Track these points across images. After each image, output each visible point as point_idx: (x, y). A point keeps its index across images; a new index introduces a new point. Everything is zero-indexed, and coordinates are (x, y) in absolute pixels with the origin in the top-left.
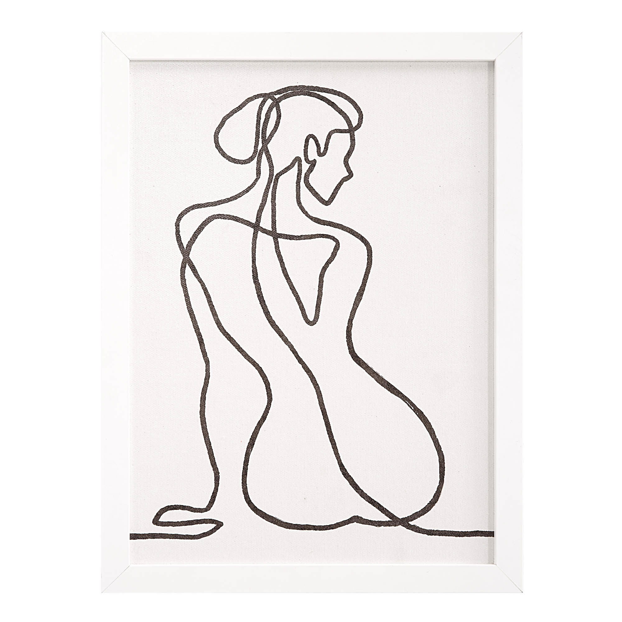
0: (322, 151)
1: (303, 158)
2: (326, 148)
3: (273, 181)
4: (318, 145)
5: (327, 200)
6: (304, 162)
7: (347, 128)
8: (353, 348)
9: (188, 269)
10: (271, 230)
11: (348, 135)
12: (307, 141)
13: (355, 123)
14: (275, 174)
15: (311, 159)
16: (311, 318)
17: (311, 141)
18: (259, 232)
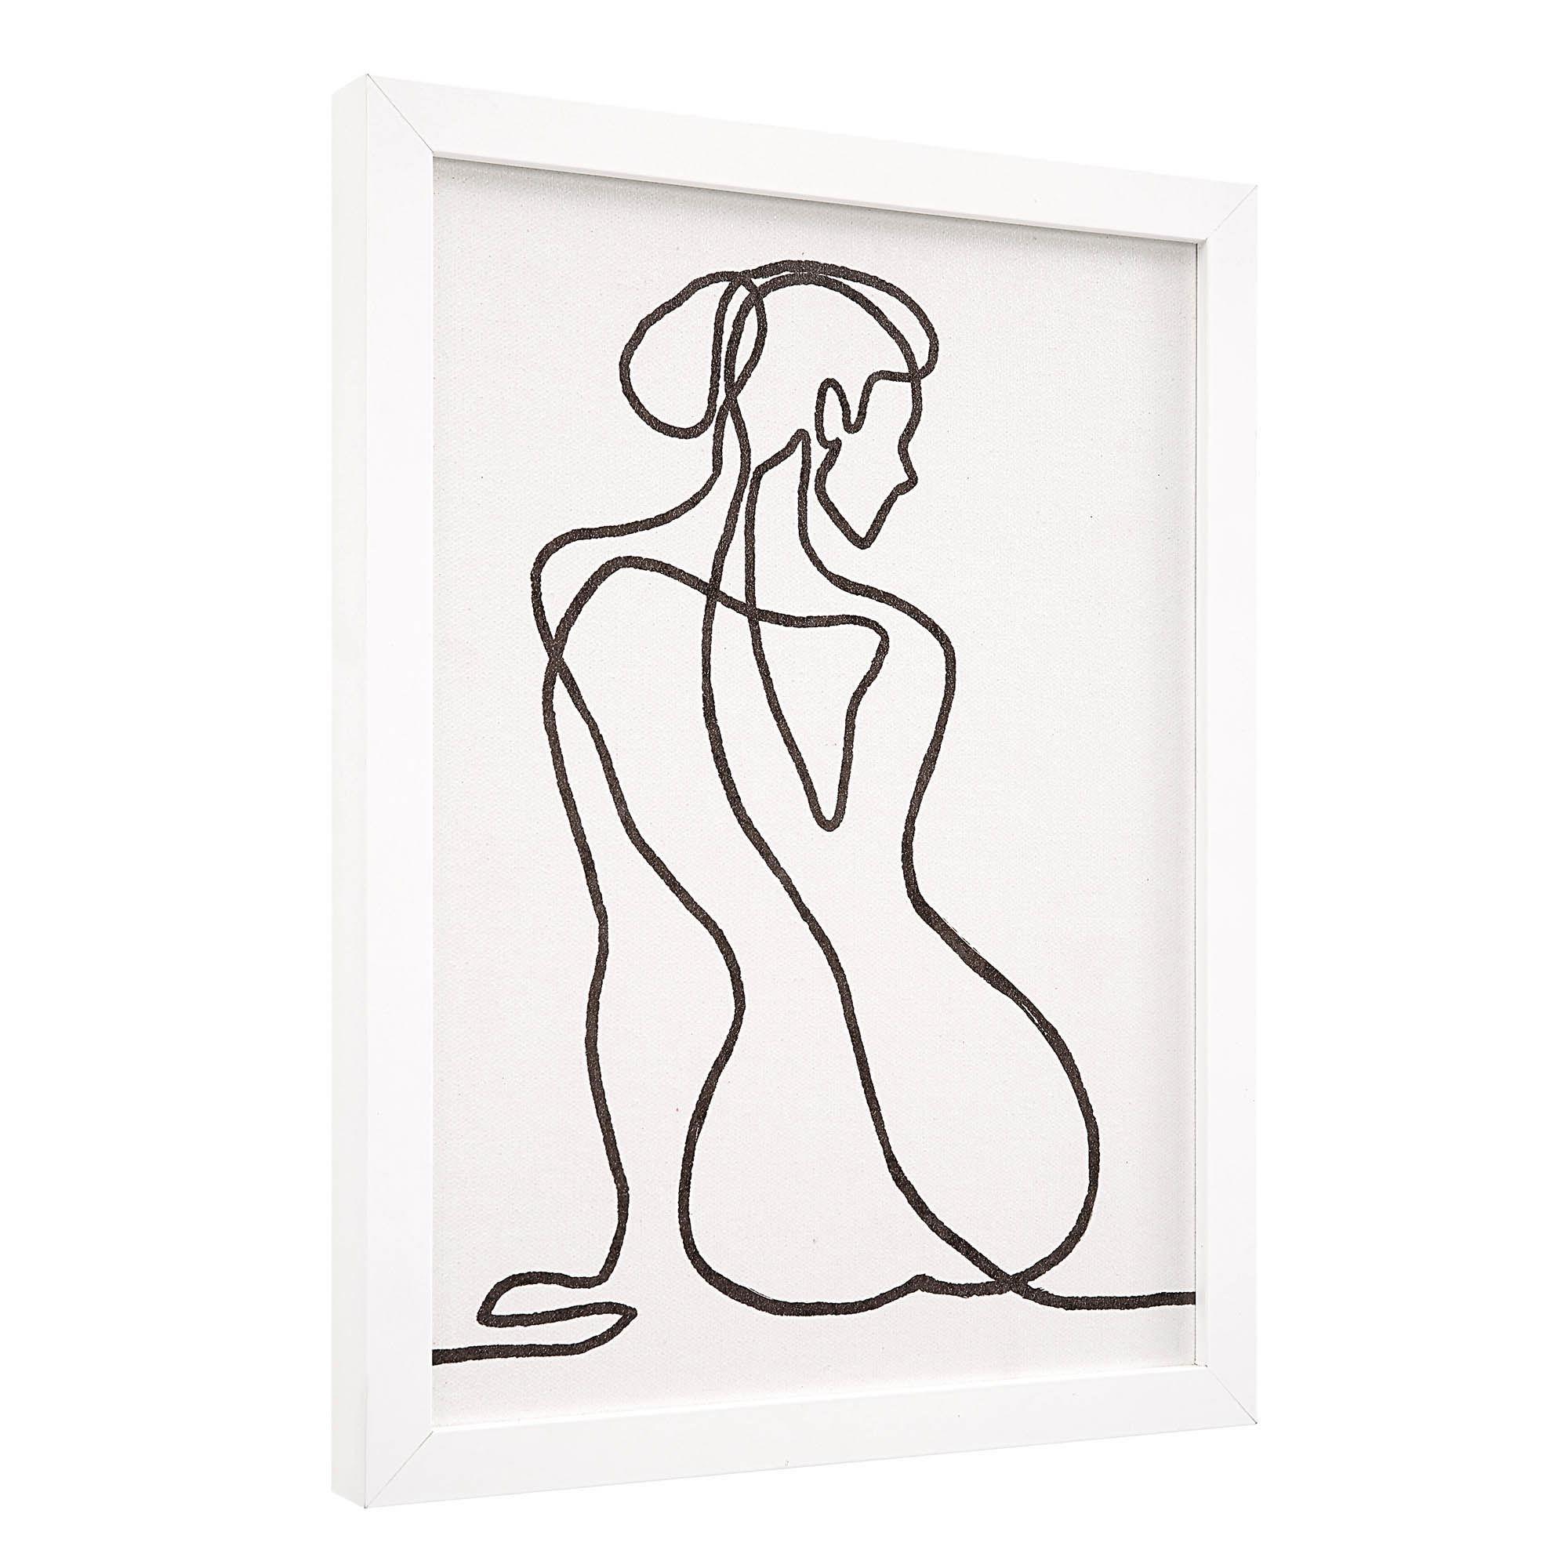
0: (853, 421)
1: (813, 434)
2: (862, 414)
3: (749, 483)
4: (845, 406)
5: (863, 535)
6: (815, 444)
7: (905, 369)
8: (916, 883)
9: (560, 687)
10: (743, 600)
11: (907, 386)
12: (822, 395)
13: (921, 361)
14: (753, 468)
15: (830, 437)
16: (829, 813)
17: (831, 393)
18: (719, 604)
